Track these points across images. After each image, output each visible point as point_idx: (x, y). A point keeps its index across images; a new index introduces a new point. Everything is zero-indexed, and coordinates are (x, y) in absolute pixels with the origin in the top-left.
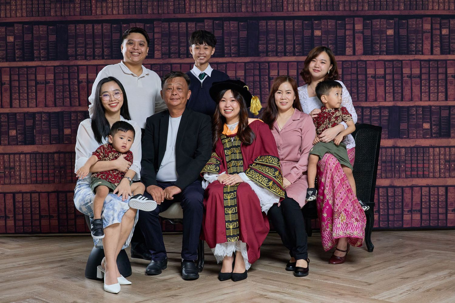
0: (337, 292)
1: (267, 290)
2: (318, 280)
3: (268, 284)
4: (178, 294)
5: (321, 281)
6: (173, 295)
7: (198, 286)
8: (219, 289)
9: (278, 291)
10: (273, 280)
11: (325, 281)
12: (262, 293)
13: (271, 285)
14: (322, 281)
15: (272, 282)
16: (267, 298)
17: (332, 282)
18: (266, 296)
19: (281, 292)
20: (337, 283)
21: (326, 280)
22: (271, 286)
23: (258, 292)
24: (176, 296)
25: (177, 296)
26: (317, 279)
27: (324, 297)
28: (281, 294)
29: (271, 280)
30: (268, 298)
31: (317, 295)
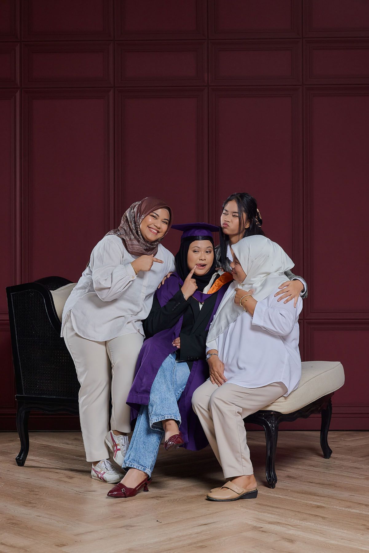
0: (364, 525)
1: (263, 521)
2: (338, 508)
3: (264, 512)
4: (135, 525)
5: (341, 508)
6: (127, 526)
7: (163, 513)
8: (194, 518)
9: (278, 522)
10: (273, 507)
11: (347, 509)
12: (255, 524)
13: (269, 513)
14: (343, 509)
15: (271, 509)
16: (263, 531)
17: (358, 511)
18: (261, 529)
19: (284, 524)
20: (364, 513)
21: (349, 507)
22: (269, 515)
23: (250, 523)
24: (131, 526)
25: (133, 526)
26: (335, 507)
27: (345, 531)
28: (283, 527)
29: (268, 506)
30: (265, 532)
31: (335, 529)
